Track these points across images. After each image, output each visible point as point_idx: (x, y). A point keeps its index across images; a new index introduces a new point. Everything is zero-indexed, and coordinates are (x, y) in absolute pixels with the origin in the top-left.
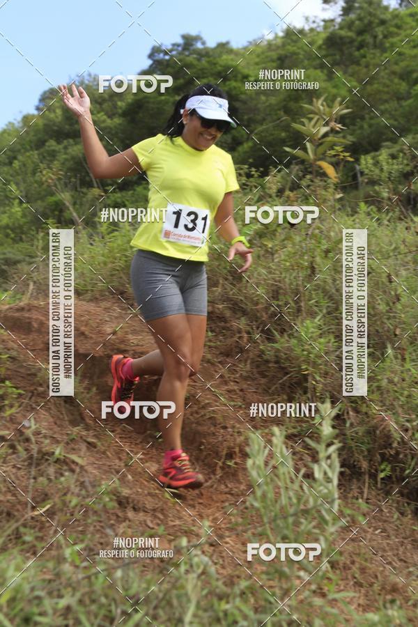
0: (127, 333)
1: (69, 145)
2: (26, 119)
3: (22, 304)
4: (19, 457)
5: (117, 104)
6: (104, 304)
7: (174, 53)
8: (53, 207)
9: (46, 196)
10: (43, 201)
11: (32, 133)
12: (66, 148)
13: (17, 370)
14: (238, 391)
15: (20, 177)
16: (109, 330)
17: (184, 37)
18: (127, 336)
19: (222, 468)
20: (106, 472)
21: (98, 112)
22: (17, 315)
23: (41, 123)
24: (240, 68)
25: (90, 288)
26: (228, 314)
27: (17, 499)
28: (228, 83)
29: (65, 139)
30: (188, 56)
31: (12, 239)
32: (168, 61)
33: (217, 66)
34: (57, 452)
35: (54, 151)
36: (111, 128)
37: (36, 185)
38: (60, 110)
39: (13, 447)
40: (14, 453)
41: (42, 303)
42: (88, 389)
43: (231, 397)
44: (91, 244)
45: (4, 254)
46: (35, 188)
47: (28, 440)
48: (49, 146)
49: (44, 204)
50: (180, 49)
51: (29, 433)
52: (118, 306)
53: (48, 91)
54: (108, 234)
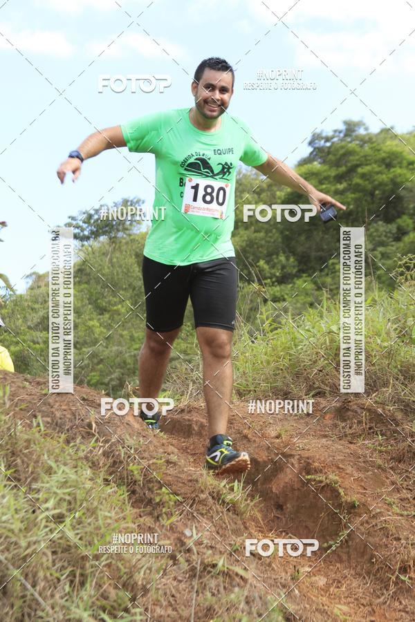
0: (292, 436)
3: (182, 405)
4: (179, 568)
5: (275, 195)
7: (335, 139)
13: (178, 475)
14: (411, 500)
16: (273, 434)
17: (345, 123)
18: (292, 439)
19: (396, 584)
20: (271, 586)
22: (177, 417)
24: (405, 154)
25: (252, 388)
26: (399, 416)
27: (178, 614)
28: (392, 170)
30: (351, 142)
32: (330, 147)
33: (381, 152)
34: (220, 564)
39: (173, 557)
40: (174, 564)
42: (252, 496)
43: (404, 506)
44: (253, 342)
47: (189, 550)
50: (342, 135)
51: (190, 543)
54: (272, 331)
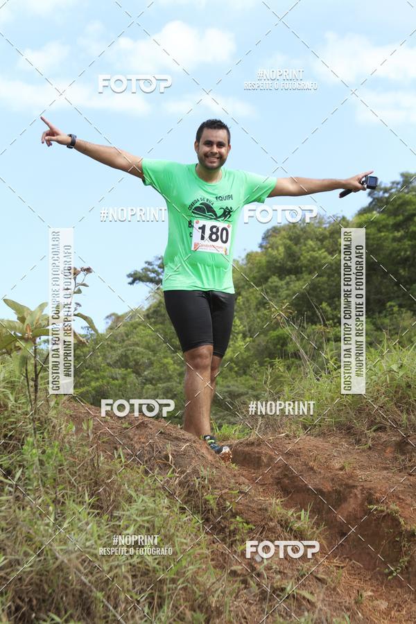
0: (355, 468)
1: (291, 281)
2: (250, 256)
3: (251, 439)
4: (250, 592)
6: (332, 440)
7: (393, 190)
8: (275, 341)
9: (268, 331)
10: (266, 335)
11: (256, 270)
12: (288, 283)
13: (249, 504)
15: (244, 313)
16: (338, 466)
17: (403, 175)
18: (355, 471)
20: (336, 609)
21: (319, 249)
22: (246, 449)
23: (264, 260)
25: (317, 423)
29: (286, 275)
30: (408, 193)
31: (236, 372)
32: (388, 198)
34: (288, 589)
35: (276, 287)
36: (331, 265)
37: (258, 320)
38: (283, 247)
39: (245, 582)
40: (245, 588)
41: (271, 438)
42: (317, 524)
44: (318, 380)
45: (229, 387)
46: (259, 323)
47: (259, 575)
48: (272, 283)
49: (267, 338)
50: (399, 186)
51: (261, 568)
52: (346, 442)
53: (271, 229)
